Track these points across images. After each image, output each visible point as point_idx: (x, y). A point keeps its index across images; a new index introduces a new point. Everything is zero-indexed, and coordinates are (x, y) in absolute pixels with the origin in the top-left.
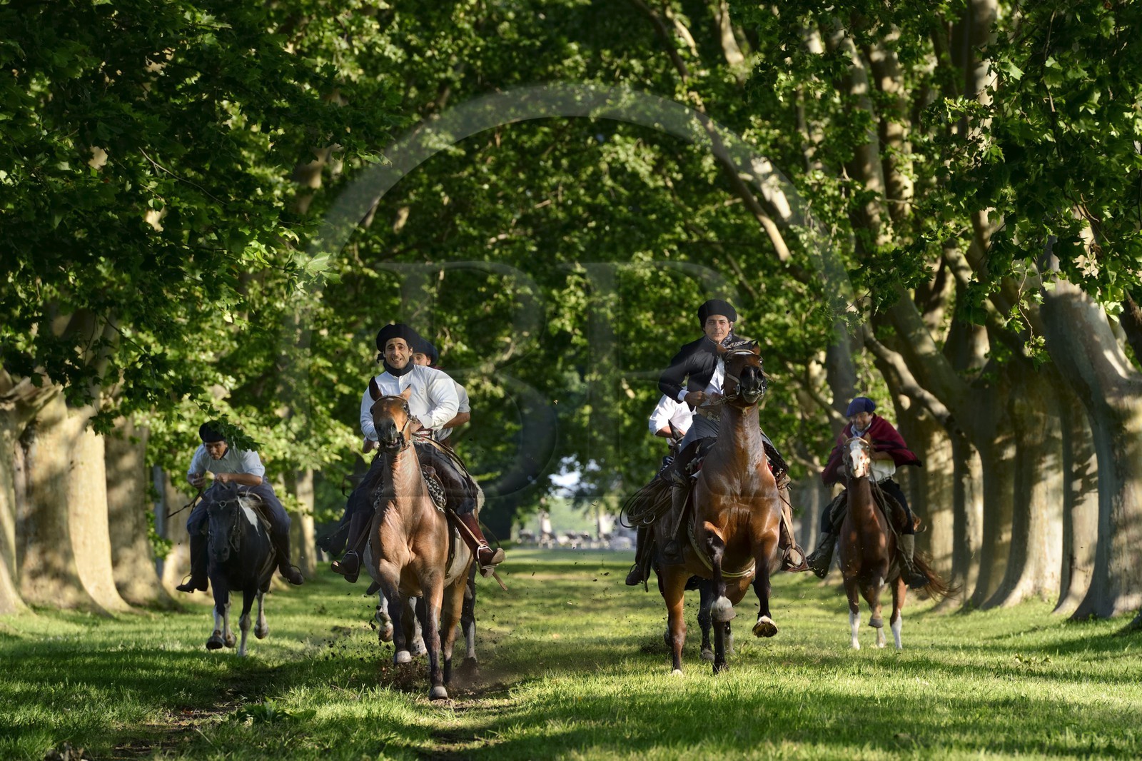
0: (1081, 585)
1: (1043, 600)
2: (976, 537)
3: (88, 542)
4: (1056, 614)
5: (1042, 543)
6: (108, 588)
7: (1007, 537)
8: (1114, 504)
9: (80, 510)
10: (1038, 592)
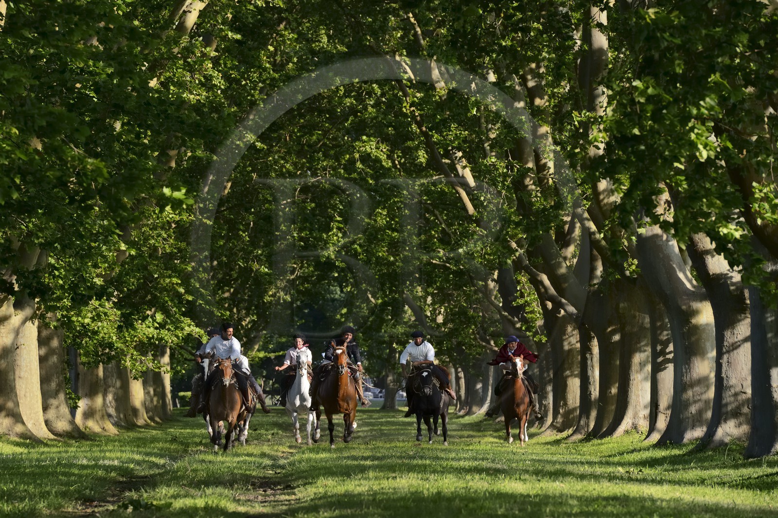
0: (662, 423)
1: (638, 433)
2: (595, 392)
3: (28, 395)
4: (646, 441)
5: (638, 396)
6: (40, 424)
7: (614, 390)
8: (684, 370)
9: (22, 374)
10: (635, 427)
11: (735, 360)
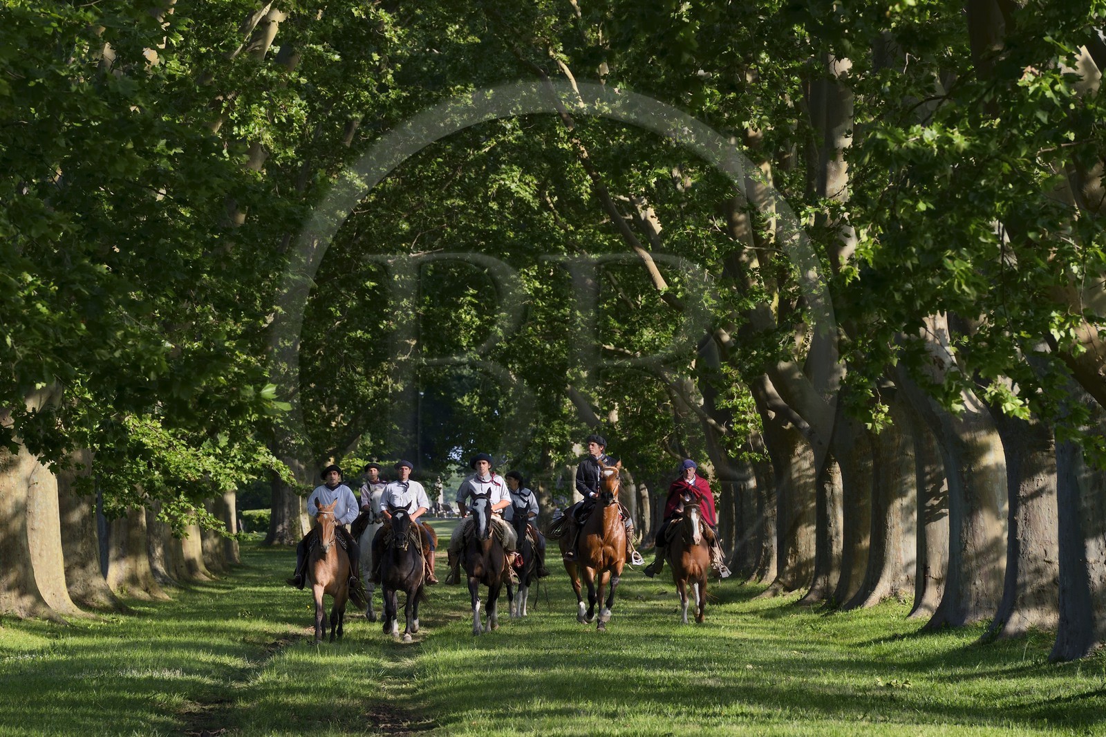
0: (933, 597)
2: (838, 547)
3: (44, 553)
4: (911, 618)
5: (898, 550)
6: (62, 595)
7: (866, 543)
8: (964, 524)
9: (36, 525)
10: (895, 593)
11: (1035, 516)
